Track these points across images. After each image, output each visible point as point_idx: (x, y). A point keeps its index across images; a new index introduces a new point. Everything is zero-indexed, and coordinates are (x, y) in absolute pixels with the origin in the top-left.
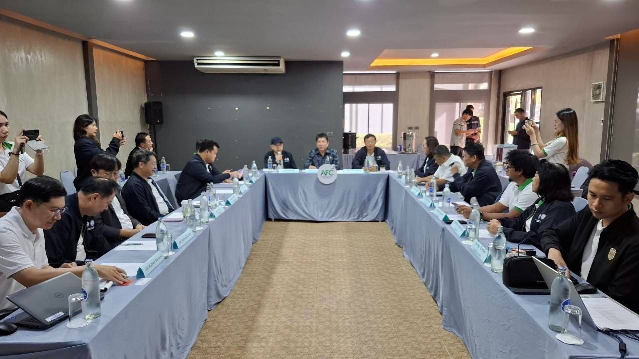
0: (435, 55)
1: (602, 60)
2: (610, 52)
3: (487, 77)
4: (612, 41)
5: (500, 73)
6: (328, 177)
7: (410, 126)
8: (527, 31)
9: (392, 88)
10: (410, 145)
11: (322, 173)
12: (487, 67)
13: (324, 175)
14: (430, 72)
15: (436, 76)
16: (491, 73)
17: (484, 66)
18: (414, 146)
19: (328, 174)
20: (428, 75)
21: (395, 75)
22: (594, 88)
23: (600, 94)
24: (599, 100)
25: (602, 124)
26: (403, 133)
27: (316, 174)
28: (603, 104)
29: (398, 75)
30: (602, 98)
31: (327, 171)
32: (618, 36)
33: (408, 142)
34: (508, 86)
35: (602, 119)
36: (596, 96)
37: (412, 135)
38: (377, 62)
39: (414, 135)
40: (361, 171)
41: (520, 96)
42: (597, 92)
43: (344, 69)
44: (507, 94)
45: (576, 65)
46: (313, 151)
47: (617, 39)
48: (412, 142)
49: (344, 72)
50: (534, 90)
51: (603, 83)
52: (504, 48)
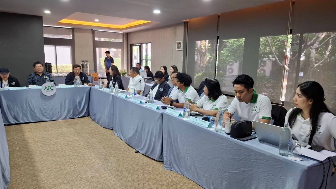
0: (97, 20)
1: (180, 31)
2: (184, 27)
3: (121, 36)
4: (185, 23)
5: (127, 34)
6: (49, 91)
7: (83, 60)
8: (157, 12)
9: (70, 37)
10: (86, 71)
11: (45, 89)
12: (122, 30)
13: (46, 90)
14: (92, 30)
15: (95, 32)
16: (123, 34)
17: (121, 30)
18: (88, 72)
19: (49, 89)
20: (91, 32)
21: (71, 29)
22: (177, 44)
23: (180, 46)
24: (180, 50)
25: (182, 60)
26: (81, 64)
27: (41, 90)
28: (183, 51)
29: (73, 30)
30: (182, 48)
31: (48, 87)
32: (188, 20)
33: (85, 69)
34: (132, 41)
35: (182, 58)
36: (178, 47)
37: (87, 65)
38: (64, 21)
39: (88, 65)
40: (72, 86)
41: (139, 46)
42: (179, 45)
43: (43, 23)
44: (132, 45)
45: (168, 33)
46: (33, 74)
47: (188, 22)
48: (87, 69)
49: (44, 25)
50: (147, 43)
51: (182, 42)
52: (137, 20)
